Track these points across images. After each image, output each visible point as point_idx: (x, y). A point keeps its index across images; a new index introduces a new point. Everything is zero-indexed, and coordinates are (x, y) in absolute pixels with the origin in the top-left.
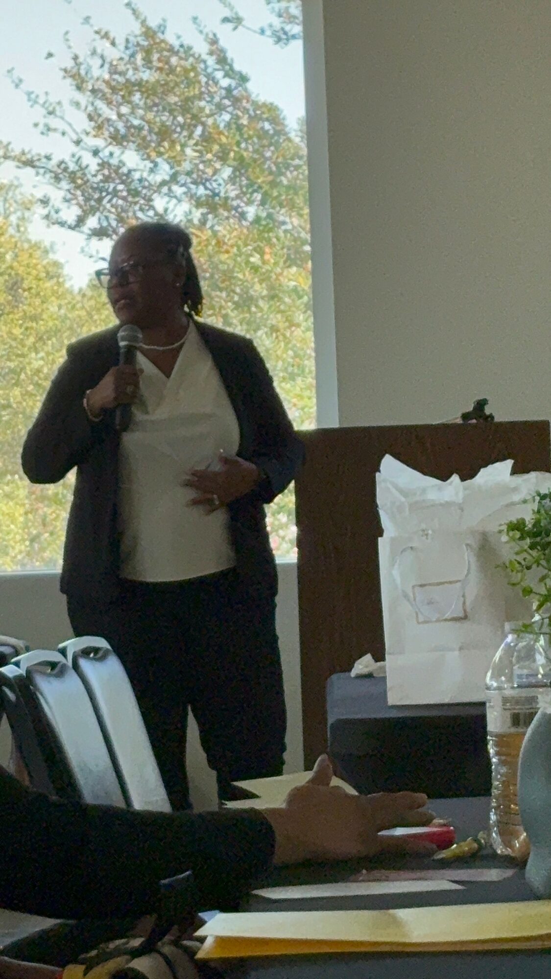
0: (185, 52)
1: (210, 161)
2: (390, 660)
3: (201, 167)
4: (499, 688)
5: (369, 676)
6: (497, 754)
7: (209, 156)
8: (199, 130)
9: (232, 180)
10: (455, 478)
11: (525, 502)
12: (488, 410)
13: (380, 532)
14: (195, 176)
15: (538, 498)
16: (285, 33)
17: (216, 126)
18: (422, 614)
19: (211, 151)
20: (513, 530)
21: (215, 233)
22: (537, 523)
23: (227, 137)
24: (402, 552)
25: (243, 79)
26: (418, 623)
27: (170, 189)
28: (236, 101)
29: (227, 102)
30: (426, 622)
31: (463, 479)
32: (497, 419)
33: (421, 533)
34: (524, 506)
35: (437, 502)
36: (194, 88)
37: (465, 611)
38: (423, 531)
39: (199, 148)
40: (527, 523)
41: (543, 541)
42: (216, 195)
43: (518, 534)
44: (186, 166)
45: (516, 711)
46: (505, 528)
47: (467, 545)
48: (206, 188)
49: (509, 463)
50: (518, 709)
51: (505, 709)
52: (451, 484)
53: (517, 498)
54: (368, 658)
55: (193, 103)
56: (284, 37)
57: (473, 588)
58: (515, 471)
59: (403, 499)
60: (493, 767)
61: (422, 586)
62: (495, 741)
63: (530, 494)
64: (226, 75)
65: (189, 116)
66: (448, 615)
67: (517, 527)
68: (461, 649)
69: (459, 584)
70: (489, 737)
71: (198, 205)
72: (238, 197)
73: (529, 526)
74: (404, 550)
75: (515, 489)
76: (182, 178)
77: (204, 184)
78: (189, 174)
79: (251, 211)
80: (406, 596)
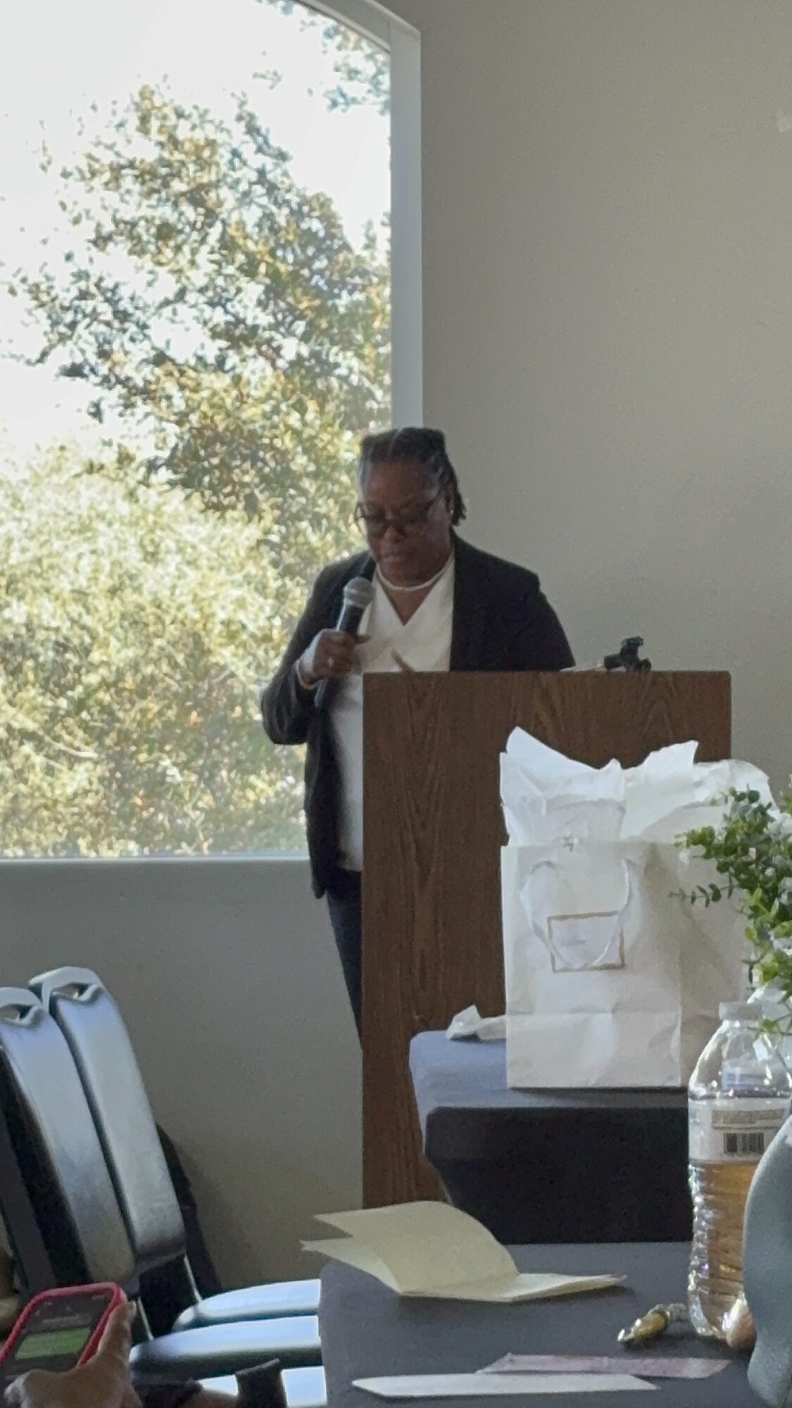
0: (201, 116)
1: (231, 276)
2: (509, 1023)
3: (220, 281)
4: (710, 1097)
5: (472, 1038)
6: (703, 1191)
7: (230, 270)
8: (215, 232)
9: (262, 304)
10: (614, 765)
11: (713, 803)
12: (642, 654)
13: (502, 837)
14: (210, 293)
15: (731, 799)
16: (343, 95)
17: (241, 224)
18: (559, 955)
19: (233, 262)
20: (695, 843)
21: (237, 380)
22: (731, 834)
23: (256, 243)
24: (533, 870)
25: (282, 156)
26: (554, 970)
27: (175, 312)
28: (272, 189)
29: (259, 190)
30: (565, 970)
31: (625, 766)
32: (655, 667)
33: (563, 842)
34: (711, 809)
35: (588, 799)
36: (210, 172)
37: (622, 956)
38: (567, 839)
39: (216, 257)
40: (716, 834)
41: (739, 861)
42: (239, 321)
43: (701, 850)
44: (198, 278)
45: (733, 1132)
46: (684, 839)
47: (629, 862)
48: (227, 312)
49: (692, 746)
50: (736, 1129)
51: (716, 1128)
52: (608, 772)
53: (702, 795)
54: (472, 1011)
55: (207, 193)
56: (341, 100)
57: (634, 926)
58: (701, 757)
59: (538, 793)
60: (696, 1210)
61: (564, 918)
62: (701, 1173)
63: (722, 793)
64: (260, 150)
65: (201, 210)
66: (597, 963)
67: (702, 839)
68: (614, 1011)
69: (616, 917)
70: (690, 1167)
71: (215, 335)
72: (271, 327)
73: (720, 838)
74: (538, 866)
75: (698, 784)
76: (191, 297)
77: (224, 306)
78: (202, 290)
79: (291, 348)
80: (538, 931)
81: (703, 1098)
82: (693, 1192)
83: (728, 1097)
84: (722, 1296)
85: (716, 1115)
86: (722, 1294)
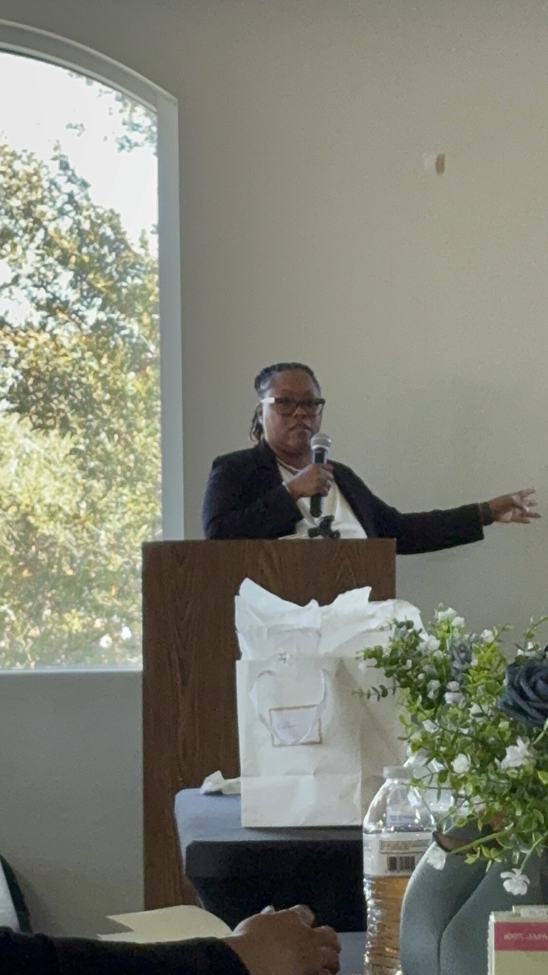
0: (29, 157)
1: (51, 265)
2: (244, 783)
3: (43, 270)
4: (378, 832)
5: (218, 793)
6: (374, 896)
7: (50, 260)
8: (40, 234)
9: (73, 285)
10: (313, 603)
11: (382, 629)
12: (334, 528)
13: (237, 655)
14: (36, 279)
15: (394, 626)
16: (128, 141)
17: (57, 230)
18: (277, 735)
19: (53, 255)
20: (370, 657)
21: (54, 337)
22: (394, 650)
23: (69, 242)
24: (259, 676)
25: (84, 185)
26: (274, 746)
27: (11, 292)
28: (78, 209)
29: (68, 207)
30: (281, 745)
31: (321, 604)
32: (343, 536)
33: (279, 657)
34: (382, 633)
35: (296, 627)
36: (37, 192)
37: (320, 735)
38: (281, 655)
39: (41, 252)
40: (384, 650)
41: (400, 669)
42: (55, 298)
43: (374, 662)
44: (27, 269)
45: (393, 856)
46: (362, 654)
47: (324, 670)
48: (47, 292)
49: (367, 590)
50: (396, 853)
51: (383, 853)
52: (309, 609)
53: (374, 624)
54: (218, 775)
55: (35, 207)
56: (127, 144)
57: (328, 715)
58: (373, 598)
59: (261, 623)
60: (369, 909)
61: (280, 709)
62: (372, 884)
63: (388, 622)
64: (69, 180)
65: (31, 220)
66: (302, 740)
67: (375, 654)
68: (316, 773)
69: (315, 709)
70: (365, 880)
71: (39, 307)
72: (78, 301)
73: (386, 654)
74: (262, 674)
75: (372, 616)
76: (23, 281)
77: (45, 288)
78: (30, 277)
79: (93, 315)
80: (262, 720)
81: (373, 833)
82: (367, 897)
83: (389, 832)
84: (388, 969)
85: (382, 844)
86: (388, 967)
